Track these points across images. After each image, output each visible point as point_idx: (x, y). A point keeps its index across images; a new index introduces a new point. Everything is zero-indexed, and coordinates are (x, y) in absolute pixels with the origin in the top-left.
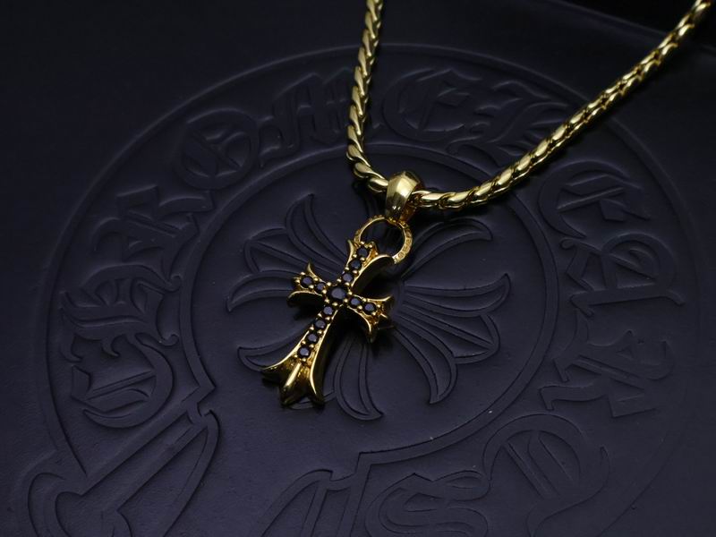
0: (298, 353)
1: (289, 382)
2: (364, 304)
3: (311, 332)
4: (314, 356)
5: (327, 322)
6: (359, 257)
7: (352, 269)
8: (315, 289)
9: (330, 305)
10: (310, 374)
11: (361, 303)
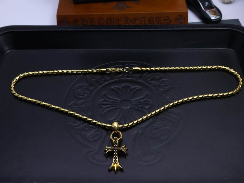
0: (114, 162)
1: (116, 169)
2: (122, 148)
3: (115, 157)
4: (118, 161)
5: (116, 154)
6: (116, 140)
7: (116, 143)
8: (111, 149)
9: (115, 151)
10: (118, 165)
11: (121, 148)
